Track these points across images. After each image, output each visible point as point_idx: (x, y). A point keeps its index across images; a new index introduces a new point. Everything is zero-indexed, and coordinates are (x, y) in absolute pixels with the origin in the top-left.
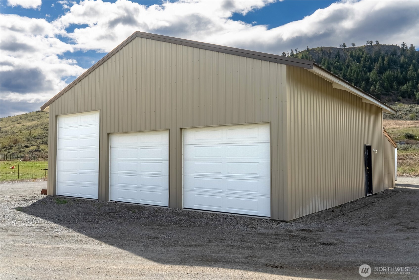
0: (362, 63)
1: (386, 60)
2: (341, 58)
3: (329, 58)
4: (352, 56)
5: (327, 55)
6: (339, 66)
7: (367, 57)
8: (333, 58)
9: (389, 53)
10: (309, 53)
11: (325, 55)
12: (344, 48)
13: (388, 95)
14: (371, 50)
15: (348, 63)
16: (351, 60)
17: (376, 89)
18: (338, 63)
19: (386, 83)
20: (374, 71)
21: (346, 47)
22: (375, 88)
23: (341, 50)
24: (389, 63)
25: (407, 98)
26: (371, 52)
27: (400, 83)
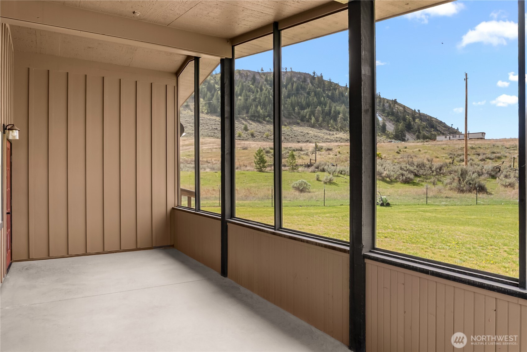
1: (295, 85)
2: (256, 82)
3: (246, 80)
4: (266, 80)
5: (244, 78)
8: (249, 81)
9: (301, 80)
11: (242, 77)
12: (262, 72)
13: (291, 118)
14: (284, 76)
15: (262, 87)
16: (265, 84)
18: (253, 87)
19: (289, 108)
23: (257, 73)
24: (297, 89)
25: (305, 122)
26: (285, 78)
27: (302, 108)
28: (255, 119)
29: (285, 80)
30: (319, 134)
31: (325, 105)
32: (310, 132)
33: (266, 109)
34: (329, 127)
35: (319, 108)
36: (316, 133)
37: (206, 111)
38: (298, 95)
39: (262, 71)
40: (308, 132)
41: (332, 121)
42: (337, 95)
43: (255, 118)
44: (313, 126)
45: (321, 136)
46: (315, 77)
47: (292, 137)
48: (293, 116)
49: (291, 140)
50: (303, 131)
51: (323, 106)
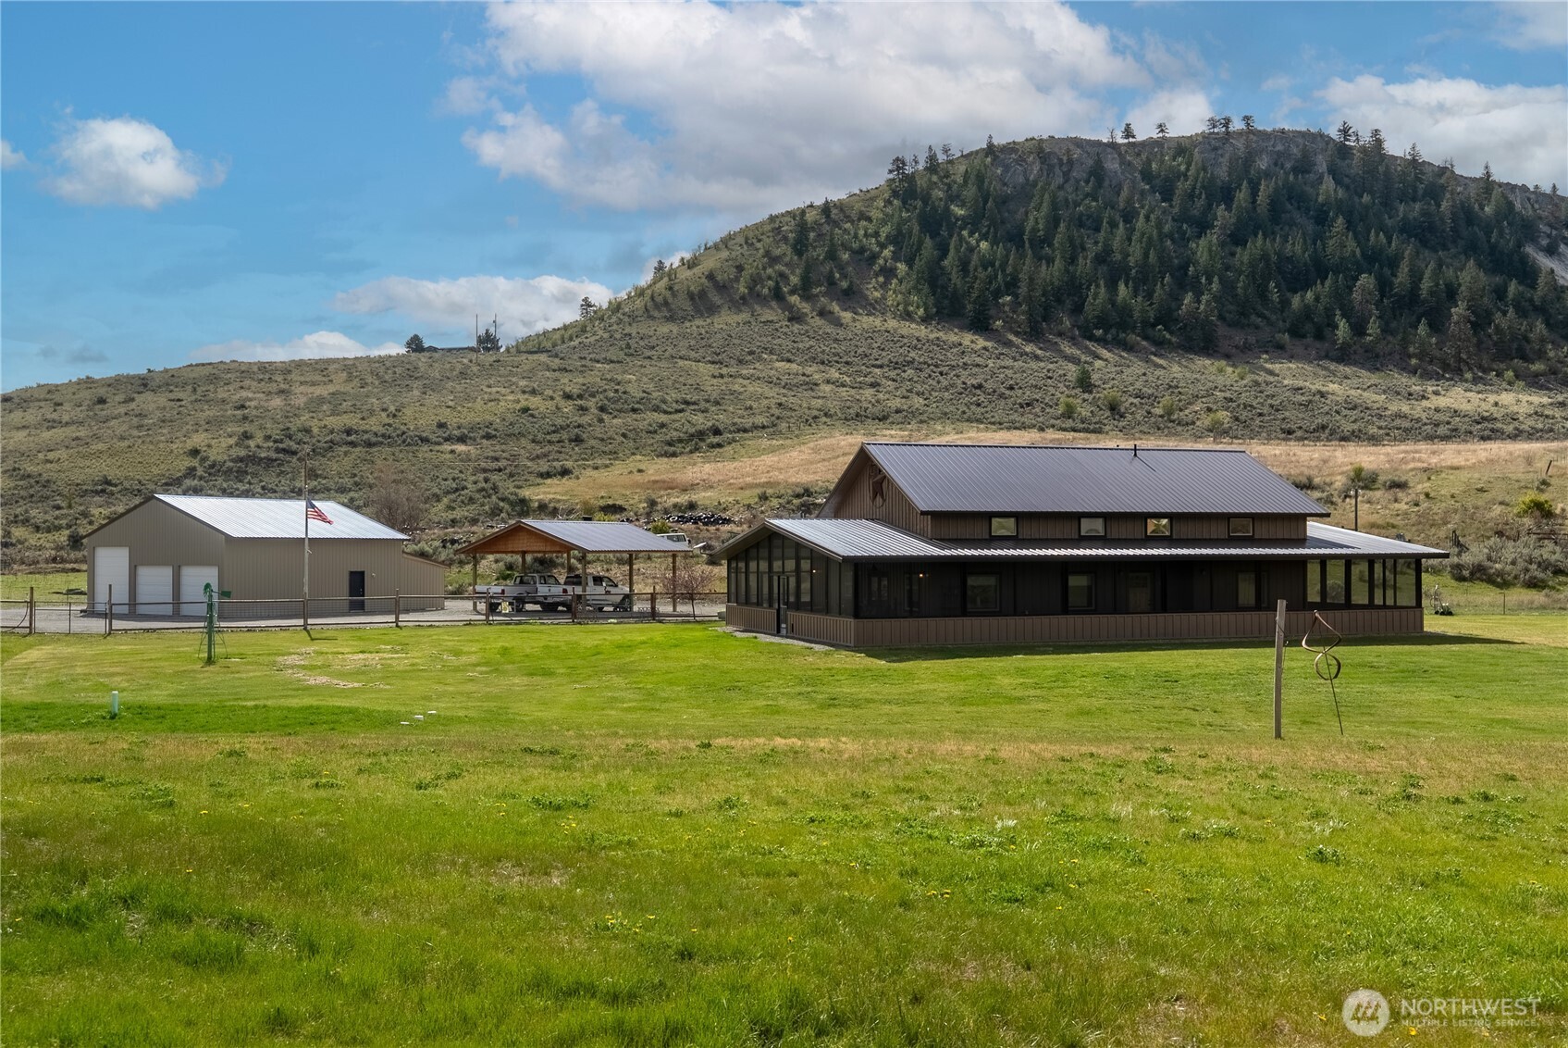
0: (1176, 201)
1: (1265, 190)
2: (1106, 183)
3: (1066, 181)
4: (1147, 175)
5: (1057, 170)
6: (1095, 215)
7: (1200, 179)
8: (1078, 181)
9: (1288, 166)
10: (994, 160)
11: (1051, 168)
12: (1126, 141)
13: (1249, 325)
14: (1220, 152)
15: (1129, 201)
16: (1143, 193)
17: (1202, 307)
18: (1094, 204)
19: (1240, 285)
20: (1213, 237)
21: (1133, 137)
22: (1199, 302)
23: (1109, 150)
24: (1275, 207)
25: (1309, 340)
26: (1221, 160)
27: (1298, 281)
28: (1109, 337)
29: (1225, 169)
30: (1365, 394)
31: (1393, 263)
32: (1333, 387)
33: (1149, 295)
34: (1410, 357)
35: (1366, 281)
36: (1353, 392)
37: (921, 312)
38: (1277, 228)
39: (1127, 137)
40: (1324, 389)
41: (1422, 329)
42: (1442, 220)
43: (1106, 332)
44: (1343, 356)
45: (1376, 405)
46: (1351, 148)
47: (1260, 415)
48: (1259, 315)
49: (1260, 427)
50: (1301, 383)
51: (1386, 269)
